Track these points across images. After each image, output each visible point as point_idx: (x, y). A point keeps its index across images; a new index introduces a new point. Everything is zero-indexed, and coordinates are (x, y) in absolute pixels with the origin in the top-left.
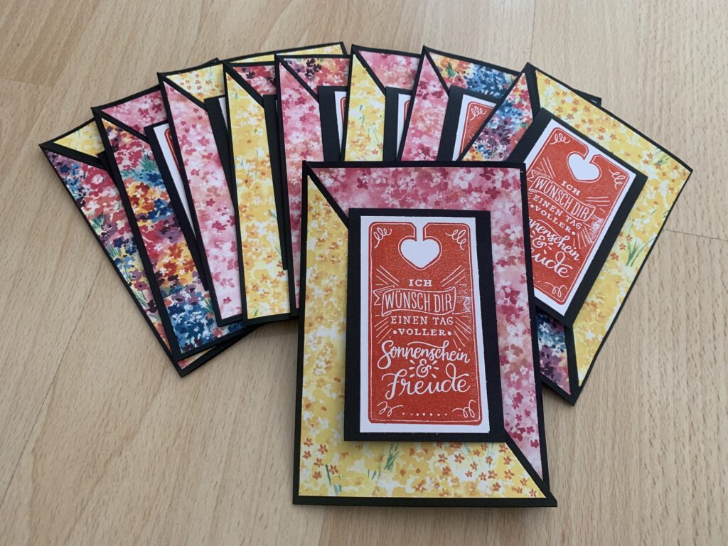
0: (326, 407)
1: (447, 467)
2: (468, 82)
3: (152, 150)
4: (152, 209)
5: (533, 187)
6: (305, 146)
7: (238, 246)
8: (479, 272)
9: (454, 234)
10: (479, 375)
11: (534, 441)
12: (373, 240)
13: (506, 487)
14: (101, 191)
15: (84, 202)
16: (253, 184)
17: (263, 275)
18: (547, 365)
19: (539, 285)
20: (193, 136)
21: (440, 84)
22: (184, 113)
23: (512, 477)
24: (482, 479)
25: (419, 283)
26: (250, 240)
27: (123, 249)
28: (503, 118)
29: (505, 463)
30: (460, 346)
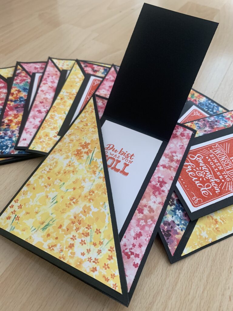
0: (35, 188)
1: (73, 244)
11: (136, 263)
13: (100, 273)
18: (168, 231)
23: (107, 269)
24: (88, 261)
29: (108, 259)
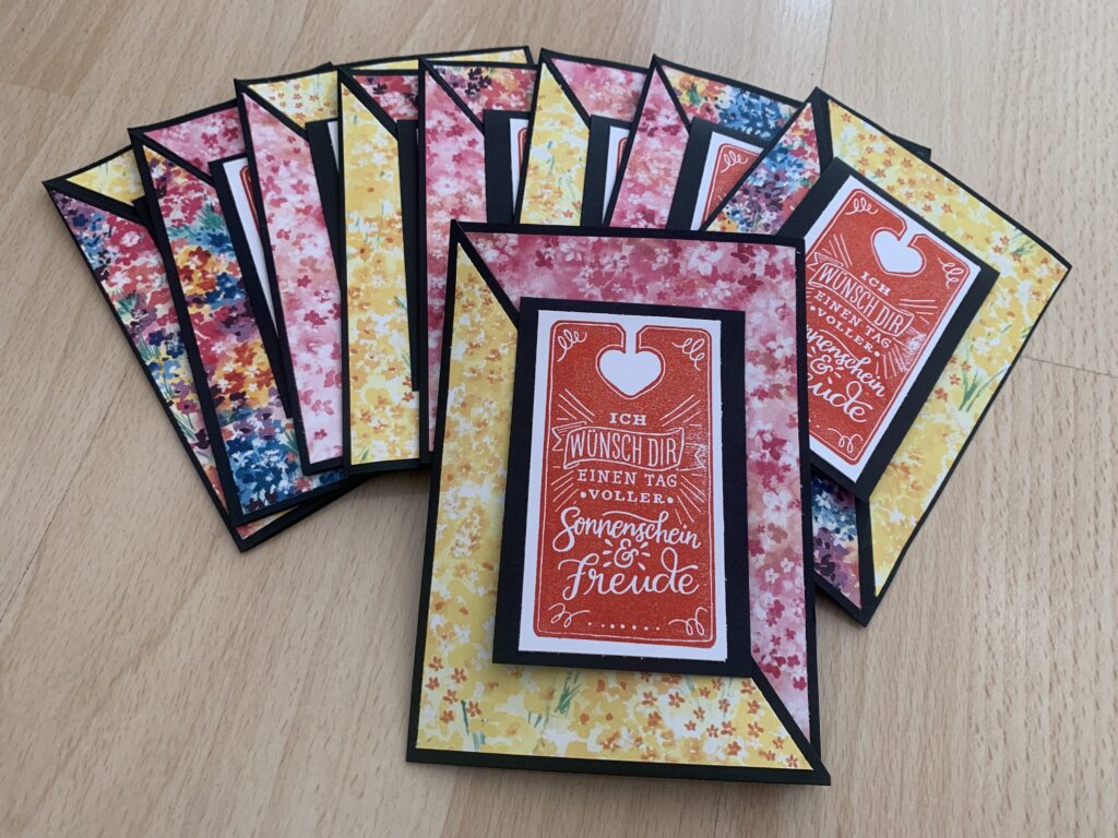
0: (467, 609)
1: (656, 714)
2: (721, 114)
3: (219, 197)
4: (213, 287)
5: (816, 280)
6: (458, 200)
7: (343, 351)
8: (723, 406)
9: (685, 345)
10: (713, 568)
11: (798, 679)
12: (556, 349)
13: (750, 749)
14: (134, 257)
15: (107, 274)
16: (372, 255)
17: (380, 397)
18: (825, 559)
19: (818, 431)
20: (284, 179)
21: (677, 114)
22: (274, 142)
23: (760, 734)
24: (711, 735)
25: (625, 419)
26: (362, 342)
27: (163, 349)
28: (774, 170)
29: (749, 712)
30: (686, 521)
